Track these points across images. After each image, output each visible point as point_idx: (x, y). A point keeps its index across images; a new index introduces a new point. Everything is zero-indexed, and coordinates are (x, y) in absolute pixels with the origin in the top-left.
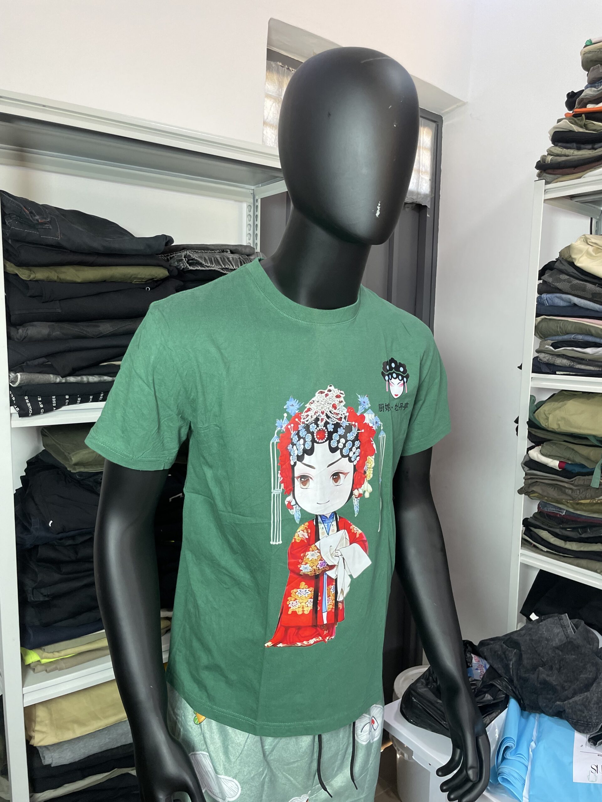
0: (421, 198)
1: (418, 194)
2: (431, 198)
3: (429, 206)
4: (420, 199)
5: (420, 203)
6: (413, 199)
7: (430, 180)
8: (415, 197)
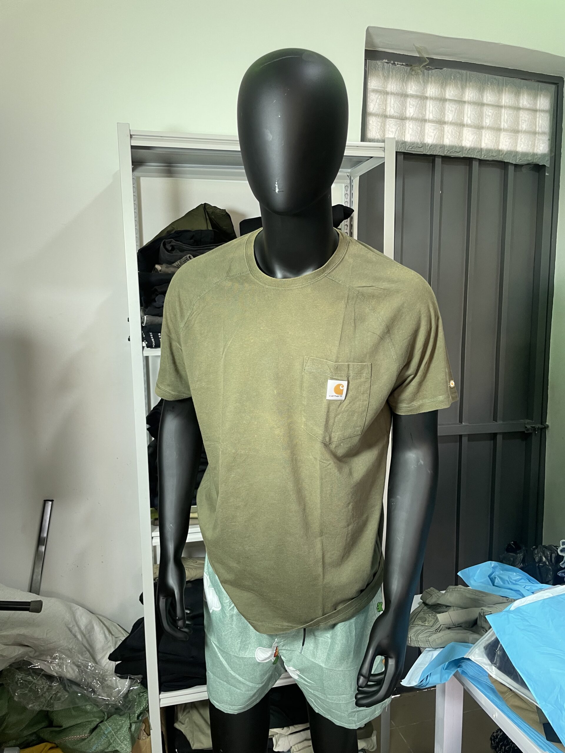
0: (538, 158)
1: (534, 155)
2: (551, 158)
3: (547, 166)
4: (537, 160)
5: (538, 163)
6: (528, 160)
7: (549, 140)
8: (530, 158)
